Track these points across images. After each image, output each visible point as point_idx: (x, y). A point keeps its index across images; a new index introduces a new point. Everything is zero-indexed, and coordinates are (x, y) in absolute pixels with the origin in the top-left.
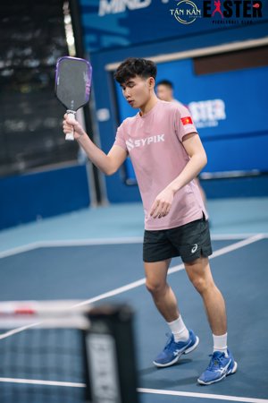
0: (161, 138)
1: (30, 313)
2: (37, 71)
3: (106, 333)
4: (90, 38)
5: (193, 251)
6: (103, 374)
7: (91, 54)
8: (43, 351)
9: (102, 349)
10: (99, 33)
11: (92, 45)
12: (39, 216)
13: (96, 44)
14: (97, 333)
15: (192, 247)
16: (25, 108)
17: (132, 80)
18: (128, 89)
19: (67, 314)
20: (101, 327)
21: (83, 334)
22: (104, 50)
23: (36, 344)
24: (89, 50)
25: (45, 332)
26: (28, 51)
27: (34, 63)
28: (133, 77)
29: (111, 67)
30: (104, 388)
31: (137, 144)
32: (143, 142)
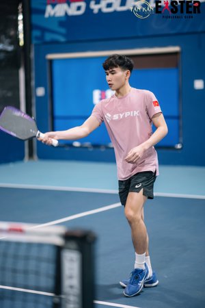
0: (136, 113)
1: (21, 231)
3: (76, 250)
4: (36, 33)
6: (71, 277)
7: (35, 45)
8: (27, 258)
9: (72, 260)
10: (44, 30)
11: (37, 38)
13: (41, 38)
14: (70, 249)
17: (115, 69)
18: (110, 75)
19: (48, 234)
20: (73, 245)
21: (59, 250)
22: (46, 43)
23: (22, 252)
24: (34, 42)
25: (30, 245)
28: (116, 67)
29: (50, 56)
30: (71, 287)
31: (116, 117)
32: (121, 116)
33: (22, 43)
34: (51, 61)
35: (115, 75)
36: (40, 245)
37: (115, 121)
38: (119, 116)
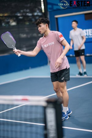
0: (53, 43)
1: (26, 100)
2: (31, 17)
3: (53, 107)
4: (49, 6)
5: (62, 79)
6: (51, 121)
7: (50, 12)
10: (53, 5)
11: (50, 9)
12: (30, 67)
13: (52, 8)
14: (50, 107)
15: (62, 78)
16: (26, 30)
17: (40, 25)
18: (39, 27)
19: (39, 101)
21: (45, 108)
24: (49, 10)
25: (32, 106)
26: (28, 11)
27: (30, 15)
28: (41, 23)
29: (56, 16)
30: (51, 126)
31: (45, 46)
32: (48, 45)
33: (43, 11)
34: (57, 19)
35: (41, 27)
36: (36, 106)
37: (45, 47)
38: (47, 45)
